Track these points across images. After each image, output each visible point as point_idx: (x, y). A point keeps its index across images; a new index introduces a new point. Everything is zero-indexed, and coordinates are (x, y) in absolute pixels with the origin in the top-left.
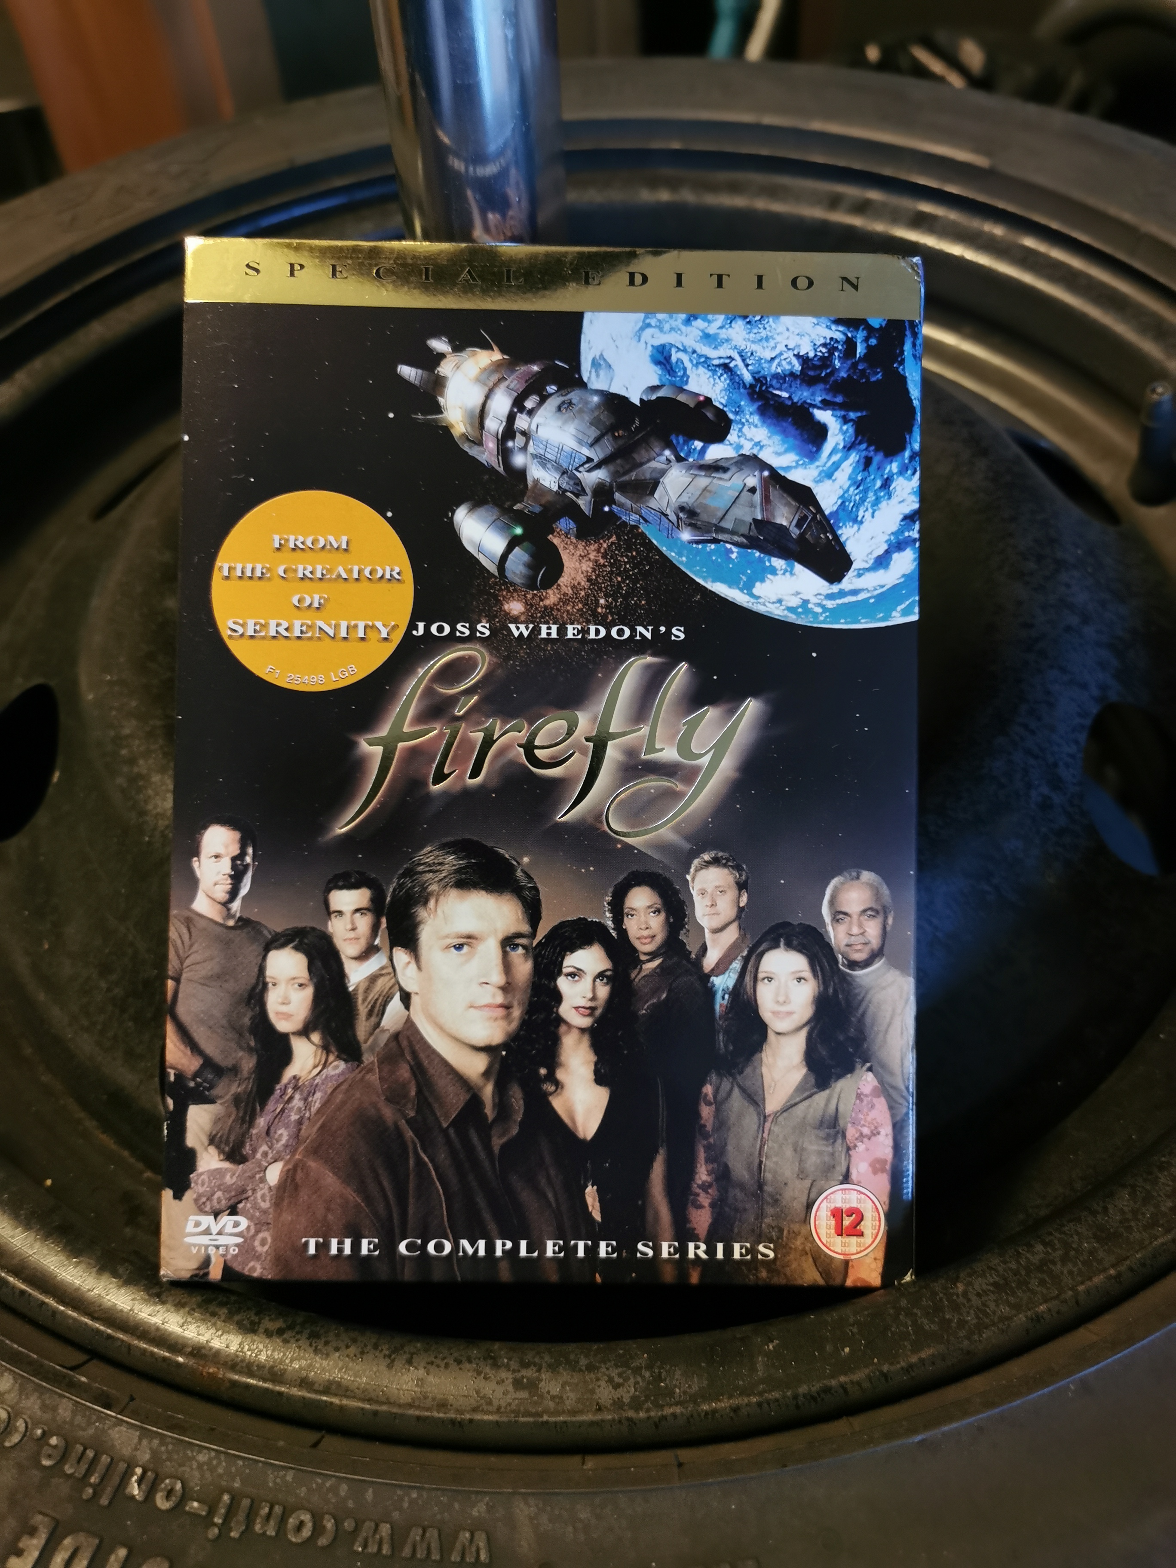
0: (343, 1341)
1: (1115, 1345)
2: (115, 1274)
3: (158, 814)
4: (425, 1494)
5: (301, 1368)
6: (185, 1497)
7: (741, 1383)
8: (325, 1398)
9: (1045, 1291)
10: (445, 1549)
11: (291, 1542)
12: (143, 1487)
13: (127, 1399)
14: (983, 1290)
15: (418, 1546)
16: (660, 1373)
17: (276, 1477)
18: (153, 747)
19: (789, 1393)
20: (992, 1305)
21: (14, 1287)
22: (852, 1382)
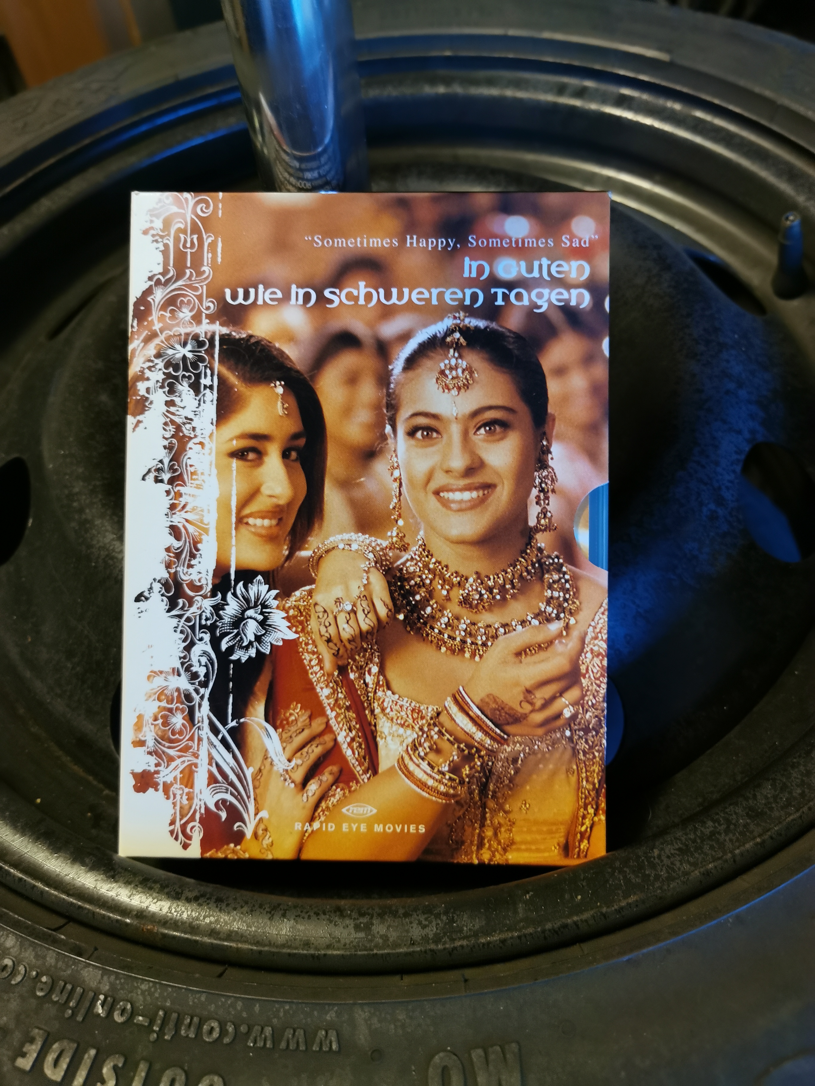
0: (239, 903)
1: (760, 890)
2: (83, 864)
3: (100, 547)
4: (294, 1006)
5: (211, 922)
6: (133, 1014)
7: (508, 922)
8: (226, 943)
9: (714, 853)
10: (308, 1042)
11: (206, 1042)
12: (105, 1008)
13: (93, 949)
14: (672, 854)
15: (291, 1041)
16: (453, 917)
17: (195, 998)
18: (94, 500)
19: (539, 929)
20: (678, 864)
21: (14, 876)
22: (581, 920)
